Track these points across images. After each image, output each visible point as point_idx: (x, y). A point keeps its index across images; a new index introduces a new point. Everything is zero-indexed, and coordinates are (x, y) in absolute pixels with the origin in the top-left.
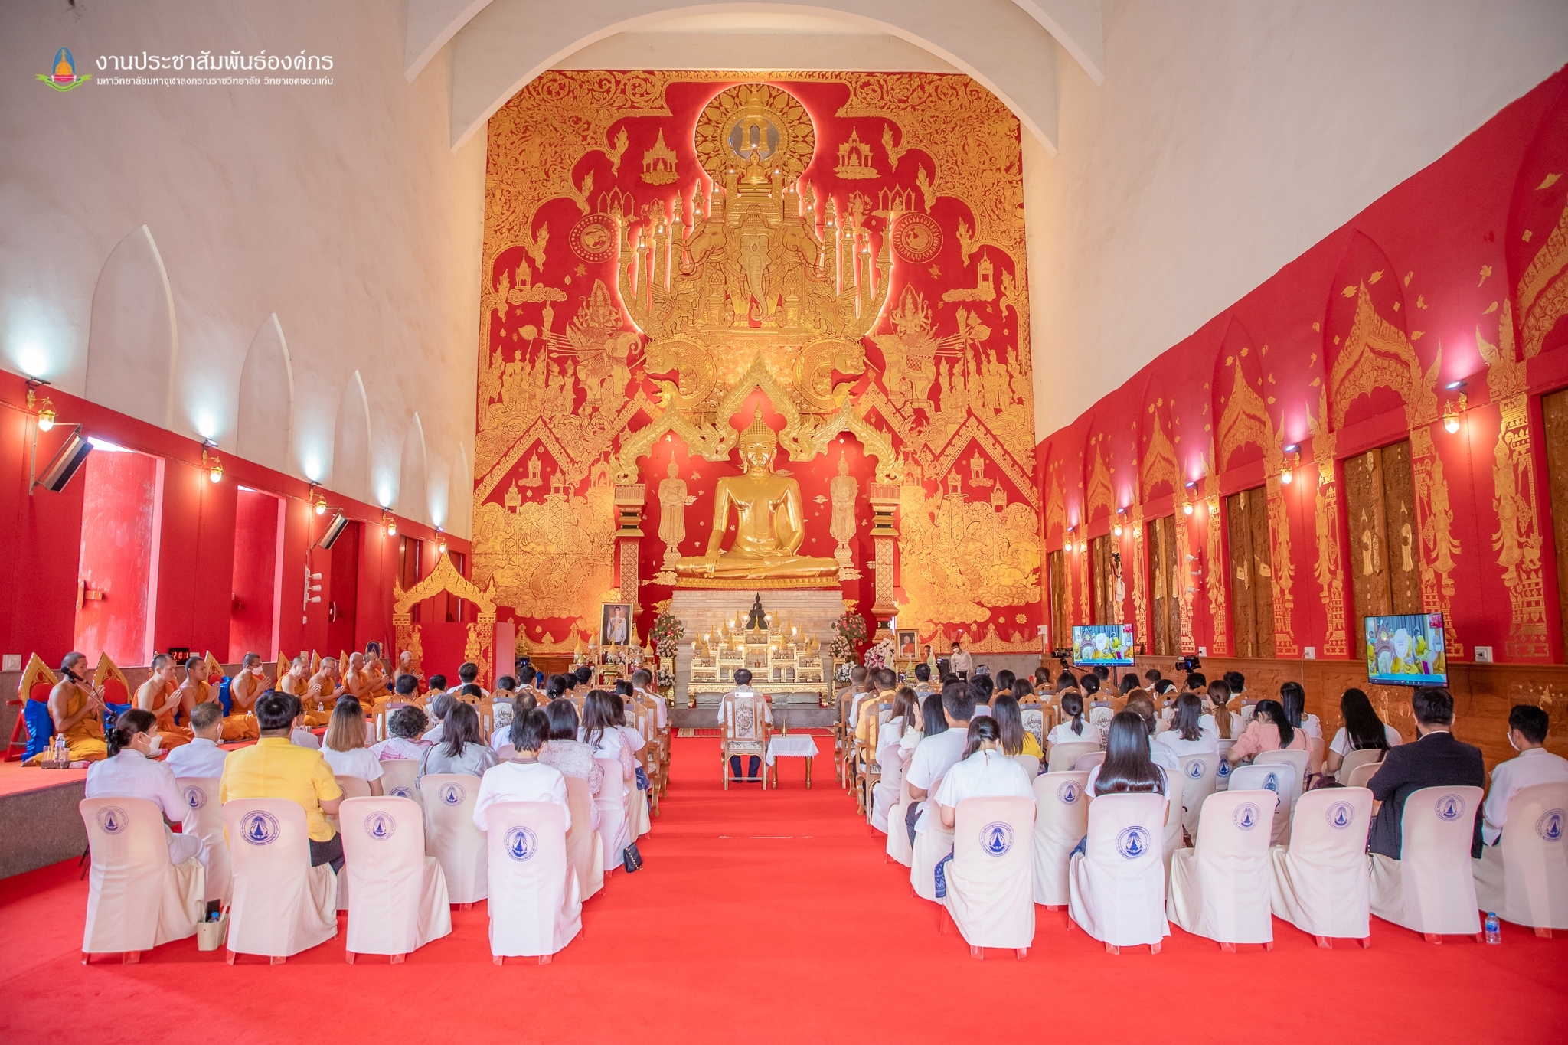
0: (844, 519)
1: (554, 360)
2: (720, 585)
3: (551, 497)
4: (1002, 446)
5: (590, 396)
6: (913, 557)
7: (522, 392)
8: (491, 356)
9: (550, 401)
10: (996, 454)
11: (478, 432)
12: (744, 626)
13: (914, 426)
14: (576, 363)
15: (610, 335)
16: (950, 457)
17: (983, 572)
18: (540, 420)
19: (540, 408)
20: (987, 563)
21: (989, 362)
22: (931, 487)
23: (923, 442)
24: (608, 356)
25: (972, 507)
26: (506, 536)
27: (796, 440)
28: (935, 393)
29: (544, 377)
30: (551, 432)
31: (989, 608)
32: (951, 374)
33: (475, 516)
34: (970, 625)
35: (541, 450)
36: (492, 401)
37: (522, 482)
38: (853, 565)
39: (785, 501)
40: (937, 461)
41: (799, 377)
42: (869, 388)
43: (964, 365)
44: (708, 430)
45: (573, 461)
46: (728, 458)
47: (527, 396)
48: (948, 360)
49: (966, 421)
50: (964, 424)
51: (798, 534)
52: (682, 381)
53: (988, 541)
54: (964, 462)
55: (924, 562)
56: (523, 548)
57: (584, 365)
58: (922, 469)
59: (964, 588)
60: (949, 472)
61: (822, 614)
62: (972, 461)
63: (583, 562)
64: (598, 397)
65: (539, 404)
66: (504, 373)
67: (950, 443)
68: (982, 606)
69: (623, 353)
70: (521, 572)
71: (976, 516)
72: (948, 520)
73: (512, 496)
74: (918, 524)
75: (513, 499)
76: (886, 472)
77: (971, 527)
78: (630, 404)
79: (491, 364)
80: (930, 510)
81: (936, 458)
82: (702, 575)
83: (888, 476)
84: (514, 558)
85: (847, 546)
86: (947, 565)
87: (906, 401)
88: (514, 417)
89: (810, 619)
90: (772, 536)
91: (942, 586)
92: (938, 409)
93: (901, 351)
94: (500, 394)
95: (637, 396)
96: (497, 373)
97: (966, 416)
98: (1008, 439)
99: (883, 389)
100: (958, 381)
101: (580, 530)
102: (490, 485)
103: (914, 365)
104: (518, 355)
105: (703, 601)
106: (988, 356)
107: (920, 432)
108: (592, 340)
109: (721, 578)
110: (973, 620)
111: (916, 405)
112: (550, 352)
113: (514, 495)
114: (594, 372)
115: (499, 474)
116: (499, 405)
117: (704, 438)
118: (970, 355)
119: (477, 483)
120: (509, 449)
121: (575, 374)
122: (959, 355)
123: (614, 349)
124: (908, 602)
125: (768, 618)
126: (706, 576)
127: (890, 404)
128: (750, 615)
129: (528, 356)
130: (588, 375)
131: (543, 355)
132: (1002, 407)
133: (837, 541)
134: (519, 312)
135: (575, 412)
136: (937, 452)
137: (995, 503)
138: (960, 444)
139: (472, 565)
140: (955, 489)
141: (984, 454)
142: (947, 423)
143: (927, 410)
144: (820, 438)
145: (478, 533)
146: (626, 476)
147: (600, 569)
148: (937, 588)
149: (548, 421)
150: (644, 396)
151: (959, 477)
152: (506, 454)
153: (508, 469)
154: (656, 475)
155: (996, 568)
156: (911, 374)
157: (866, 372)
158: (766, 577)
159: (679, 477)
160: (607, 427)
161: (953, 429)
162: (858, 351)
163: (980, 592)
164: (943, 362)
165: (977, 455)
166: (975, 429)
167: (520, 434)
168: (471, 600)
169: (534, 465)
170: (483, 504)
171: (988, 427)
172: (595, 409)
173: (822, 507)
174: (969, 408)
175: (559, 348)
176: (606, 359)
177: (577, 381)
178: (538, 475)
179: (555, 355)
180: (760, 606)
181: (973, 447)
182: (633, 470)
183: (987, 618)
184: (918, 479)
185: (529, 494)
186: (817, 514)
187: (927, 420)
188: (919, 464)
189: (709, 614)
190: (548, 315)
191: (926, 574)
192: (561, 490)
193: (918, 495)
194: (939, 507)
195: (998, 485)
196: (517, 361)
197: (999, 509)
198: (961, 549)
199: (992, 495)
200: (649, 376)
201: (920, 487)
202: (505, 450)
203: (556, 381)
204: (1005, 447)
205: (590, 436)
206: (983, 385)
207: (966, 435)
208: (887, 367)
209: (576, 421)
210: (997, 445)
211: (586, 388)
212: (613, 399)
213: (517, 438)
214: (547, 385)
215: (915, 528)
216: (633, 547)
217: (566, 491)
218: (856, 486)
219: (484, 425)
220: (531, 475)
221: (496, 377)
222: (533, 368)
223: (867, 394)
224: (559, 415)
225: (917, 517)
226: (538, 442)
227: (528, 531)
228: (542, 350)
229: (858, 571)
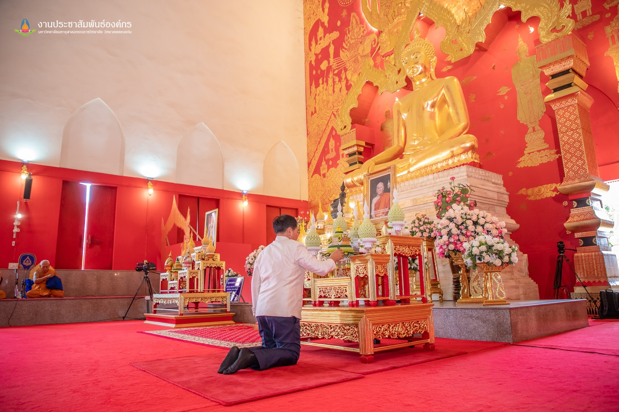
1: (336, 74)
3: (340, 161)
7: (324, 102)
8: (310, 88)
9: (336, 101)
11: (308, 134)
15: (361, 43)
18: (332, 115)
19: (332, 107)
24: (361, 56)
26: (322, 193)
29: (332, 88)
33: (309, 185)
35: (334, 133)
36: (312, 114)
37: (327, 157)
38: (547, 146)
39: (445, 100)
47: (326, 102)
51: (460, 126)
57: (349, 70)
65: (331, 105)
66: (316, 95)
69: (368, 50)
73: (324, 167)
75: (324, 169)
79: (311, 92)
82: (361, 184)
85: (537, 128)
88: (321, 119)
94: (315, 108)
96: (313, 97)
102: (314, 164)
104: (321, 81)
108: (353, 51)
112: (334, 71)
114: (355, 71)
115: (318, 156)
116: (315, 115)
119: (309, 164)
121: (346, 78)
123: (363, 50)
129: (325, 79)
130: (352, 75)
131: (331, 75)
134: (320, 56)
145: (311, 195)
149: (336, 113)
153: (321, 151)
167: (324, 127)
169: (332, 143)
170: (312, 177)
173: (506, 98)
175: (338, 66)
176: (360, 59)
177: (347, 81)
178: (334, 149)
179: (336, 72)
185: (331, 163)
190: (332, 50)
196: (321, 85)
200: (383, 57)
202: (319, 140)
203: (337, 87)
211: (352, 83)
213: (324, 130)
214: (334, 92)
219: (310, 129)
220: (331, 151)
221: (313, 99)
222: (327, 85)
226: (332, 129)
227: (332, 187)
228: (331, 72)
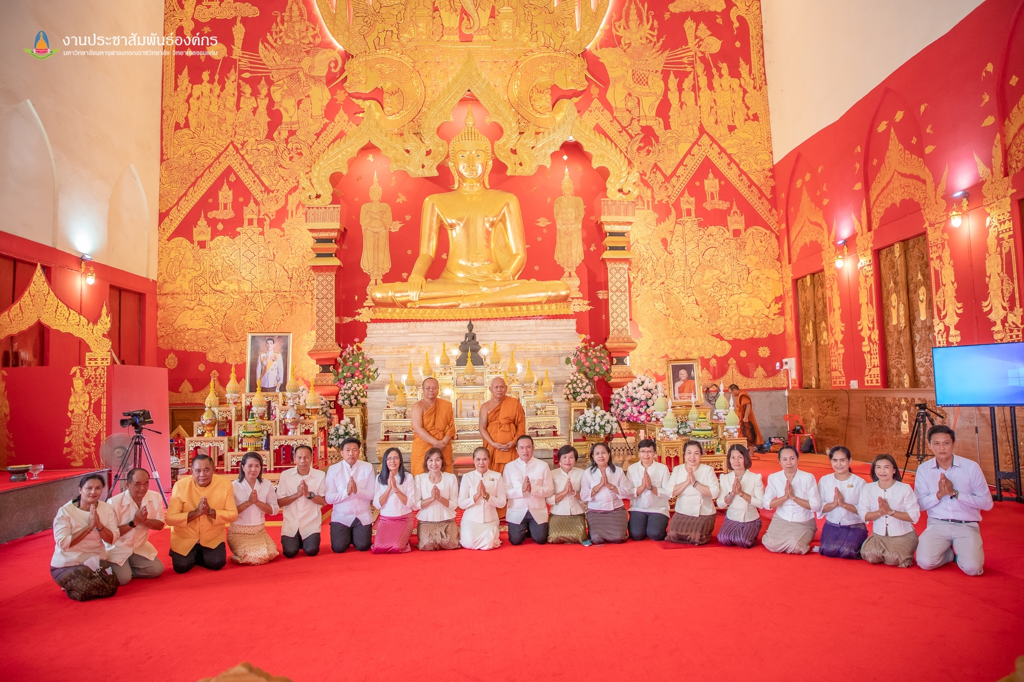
0: (570, 244)
1: (246, 80)
2: (427, 316)
3: (245, 230)
4: (738, 165)
5: (286, 119)
6: (645, 287)
7: (210, 116)
8: (176, 78)
9: (242, 125)
10: (732, 174)
11: (162, 160)
12: (453, 362)
13: (642, 145)
14: (270, 83)
15: (307, 52)
16: (682, 179)
17: (721, 302)
18: (231, 147)
19: (231, 132)
20: (725, 293)
21: (721, 76)
22: (663, 211)
23: (653, 162)
24: (306, 75)
25: (707, 232)
26: (195, 274)
27: (514, 152)
28: (663, 110)
29: (235, 99)
30: (243, 158)
31: (729, 342)
32: (680, 89)
33: (160, 253)
34: (709, 360)
35: (232, 178)
36: (177, 127)
37: (212, 214)
38: (581, 295)
39: (503, 220)
40: (669, 182)
41: (516, 93)
42: (592, 105)
43: (694, 79)
44: (412, 143)
45: (268, 190)
46: (435, 173)
47: (216, 119)
48: (677, 75)
49: (698, 139)
50: (696, 143)
51: (519, 257)
52: (387, 99)
53: (727, 269)
54: (697, 184)
55: (658, 292)
56: (215, 287)
57: (278, 85)
58: (653, 191)
59: (701, 320)
60: (682, 194)
61: (552, 348)
62: (706, 182)
63: (281, 301)
64: (295, 119)
65: (230, 128)
66: (190, 96)
67: (681, 163)
68: (722, 339)
69: (322, 71)
70: (212, 313)
71: (712, 242)
72: (682, 246)
73: (202, 230)
74: (650, 251)
75: (202, 233)
76: (618, 187)
77: (707, 253)
78: (331, 126)
79: (176, 86)
80: (663, 236)
81: (667, 179)
82: (404, 305)
83: (620, 191)
84: (204, 298)
85: (574, 274)
86: (683, 295)
87: (633, 119)
88: (202, 144)
89: (538, 354)
90: (490, 260)
91: (677, 318)
92: (667, 126)
93: (626, 65)
94: (186, 118)
95: (337, 118)
96: (184, 96)
97: (698, 133)
98: (744, 158)
99: (607, 106)
100: (689, 96)
101: (277, 265)
102: (176, 218)
103: (641, 80)
104: (206, 76)
105: (404, 335)
106: (719, 70)
107: (649, 152)
108: (287, 59)
109: (428, 307)
110: (712, 354)
111: (643, 123)
112: (242, 72)
113: (203, 229)
114: (289, 93)
115: (187, 207)
116: (185, 131)
117: (408, 151)
118: (700, 68)
119: (162, 216)
120: (197, 179)
121: (269, 95)
122: (689, 69)
123: (312, 67)
124: (641, 336)
125: (484, 352)
126: (409, 305)
127: (615, 121)
128: (461, 348)
129: (217, 77)
130: (283, 96)
131: (233, 76)
132: (737, 123)
133: (563, 269)
134: (206, 29)
135: (270, 136)
136: (669, 172)
137: (733, 227)
138: (693, 164)
139: (157, 306)
140: (689, 213)
141: (719, 175)
142: (678, 142)
143: (656, 128)
144: (543, 147)
145: (164, 271)
146: (318, 196)
147: (299, 308)
148: (672, 321)
149: (239, 146)
150: (346, 117)
151: (693, 199)
152: (193, 184)
153: (196, 201)
154: (357, 199)
155: (736, 297)
156: (638, 89)
157: (589, 87)
158: (482, 306)
159: (383, 200)
160: (305, 152)
161: (684, 148)
162: (579, 65)
163: (719, 323)
164: (672, 76)
165: (711, 176)
166: (708, 147)
167: (209, 161)
168: (77, 335)
169: (226, 195)
170: (169, 239)
171: (723, 145)
172: (292, 133)
173: (545, 231)
174: (701, 125)
175: (251, 67)
176: (303, 78)
177: (271, 103)
178: (229, 206)
179: (246, 75)
180: (474, 337)
181: (707, 167)
182: (327, 191)
183: (727, 352)
184: (648, 202)
185: (220, 227)
186: (539, 239)
187: (657, 138)
188: (649, 186)
189: (413, 351)
190: (238, 32)
191: (660, 305)
192: (255, 222)
193: (649, 220)
194: (672, 232)
195: (735, 208)
196: (205, 83)
197: (737, 233)
198: (697, 278)
199: (729, 218)
200: (349, 94)
201: (651, 211)
202: (193, 179)
203: (248, 103)
204: (741, 167)
205: (286, 162)
206: (715, 101)
207: (699, 154)
208: (611, 82)
209: (271, 147)
210: (732, 165)
211: (282, 110)
212: (311, 121)
213: (206, 166)
214: (238, 108)
215: (646, 255)
216: (329, 278)
217: (261, 223)
218: (582, 207)
219: (169, 153)
220: (221, 207)
221: (182, 101)
222: (222, 89)
223: (591, 111)
224: (252, 140)
225: (649, 244)
226: (229, 170)
227: (220, 268)
228: (233, 71)
229: (586, 302)
